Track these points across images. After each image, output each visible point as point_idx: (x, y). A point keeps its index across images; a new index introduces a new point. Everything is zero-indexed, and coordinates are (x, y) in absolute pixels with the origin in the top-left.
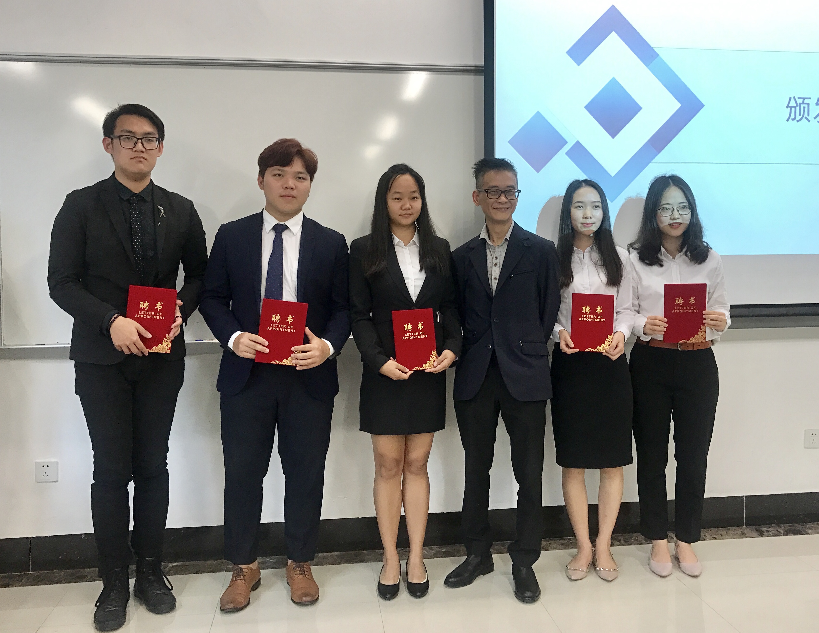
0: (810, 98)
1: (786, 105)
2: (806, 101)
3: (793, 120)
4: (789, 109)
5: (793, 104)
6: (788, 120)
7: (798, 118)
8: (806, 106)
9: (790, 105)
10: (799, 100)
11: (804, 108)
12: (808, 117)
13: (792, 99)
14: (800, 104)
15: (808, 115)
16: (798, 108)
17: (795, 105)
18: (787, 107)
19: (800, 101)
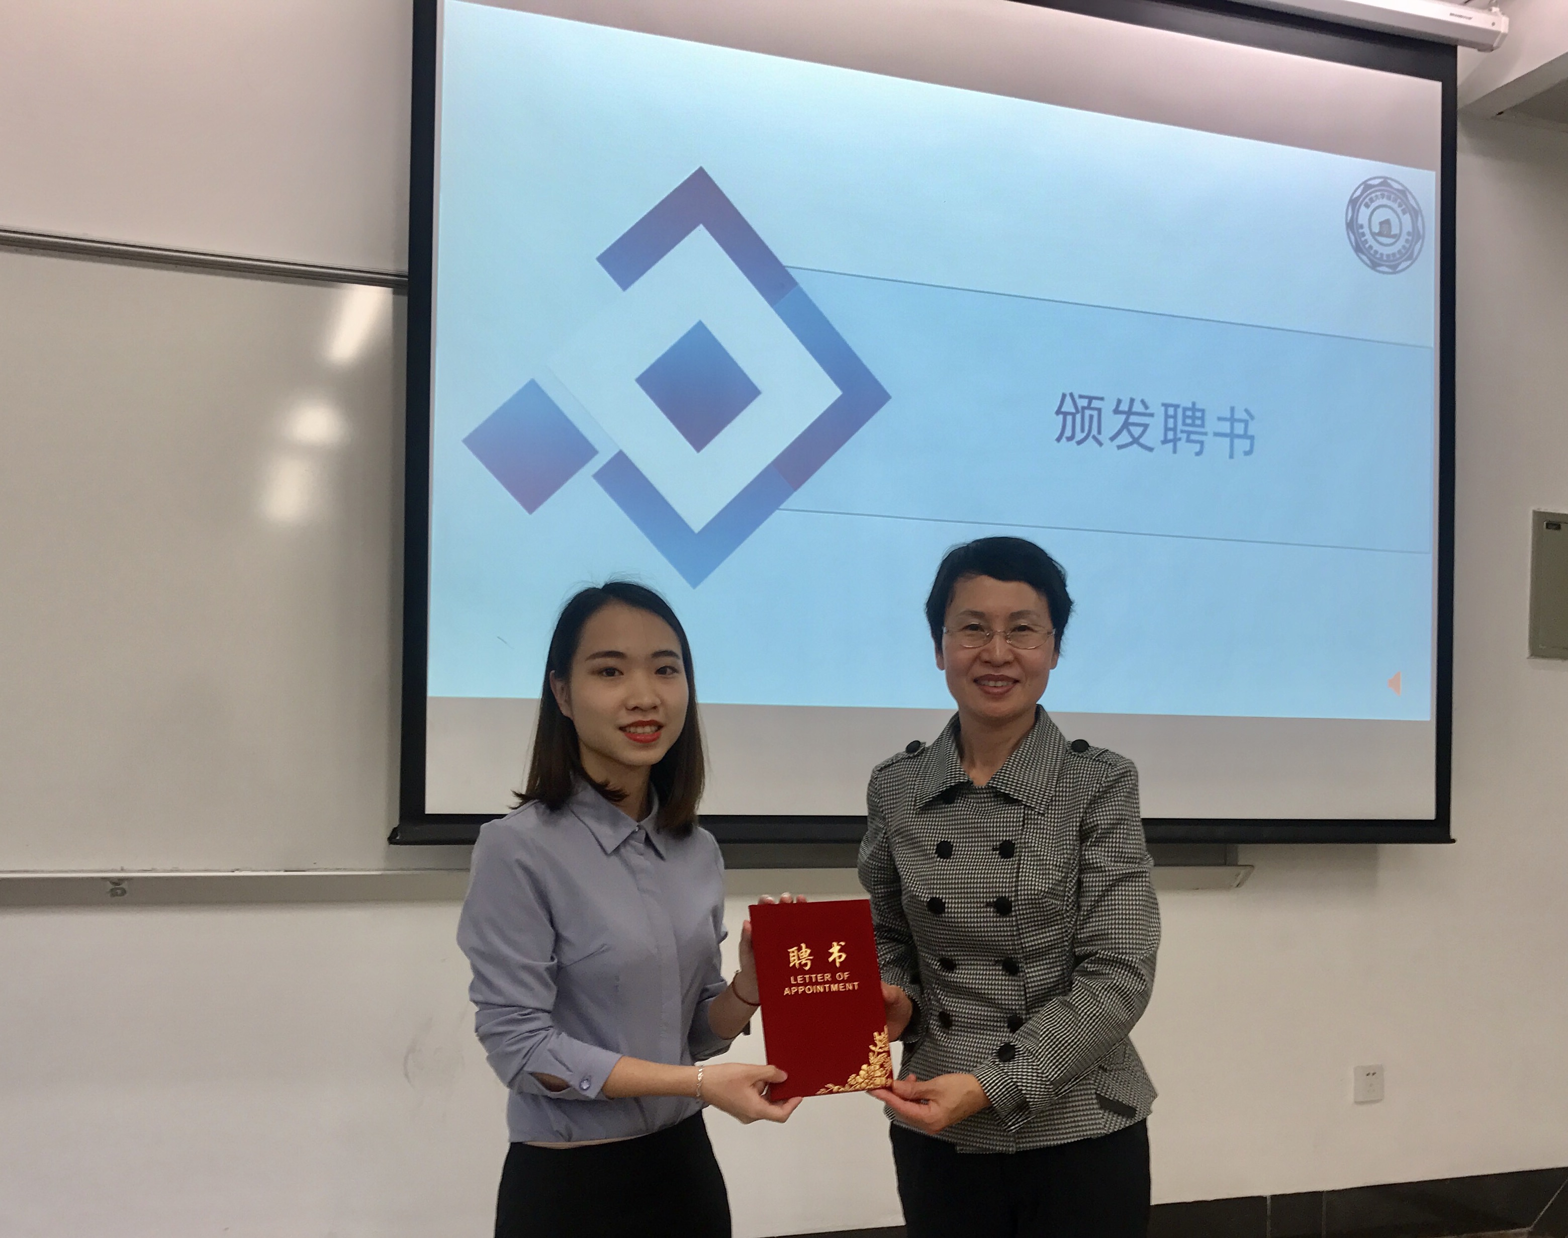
0: (1102, 399)
1: (1056, 409)
2: (1095, 404)
3: (1070, 439)
4: (1061, 417)
5: (1068, 407)
6: (1059, 439)
7: (1079, 436)
8: (1095, 413)
9: (1063, 410)
10: (1082, 400)
11: (1091, 417)
12: (1099, 437)
13: (1068, 399)
14: (1084, 408)
15: (1099, 432)
16: (1078, 417)
17: (1073, 411)
18: (1058, 412)
19: (1083, 403)
